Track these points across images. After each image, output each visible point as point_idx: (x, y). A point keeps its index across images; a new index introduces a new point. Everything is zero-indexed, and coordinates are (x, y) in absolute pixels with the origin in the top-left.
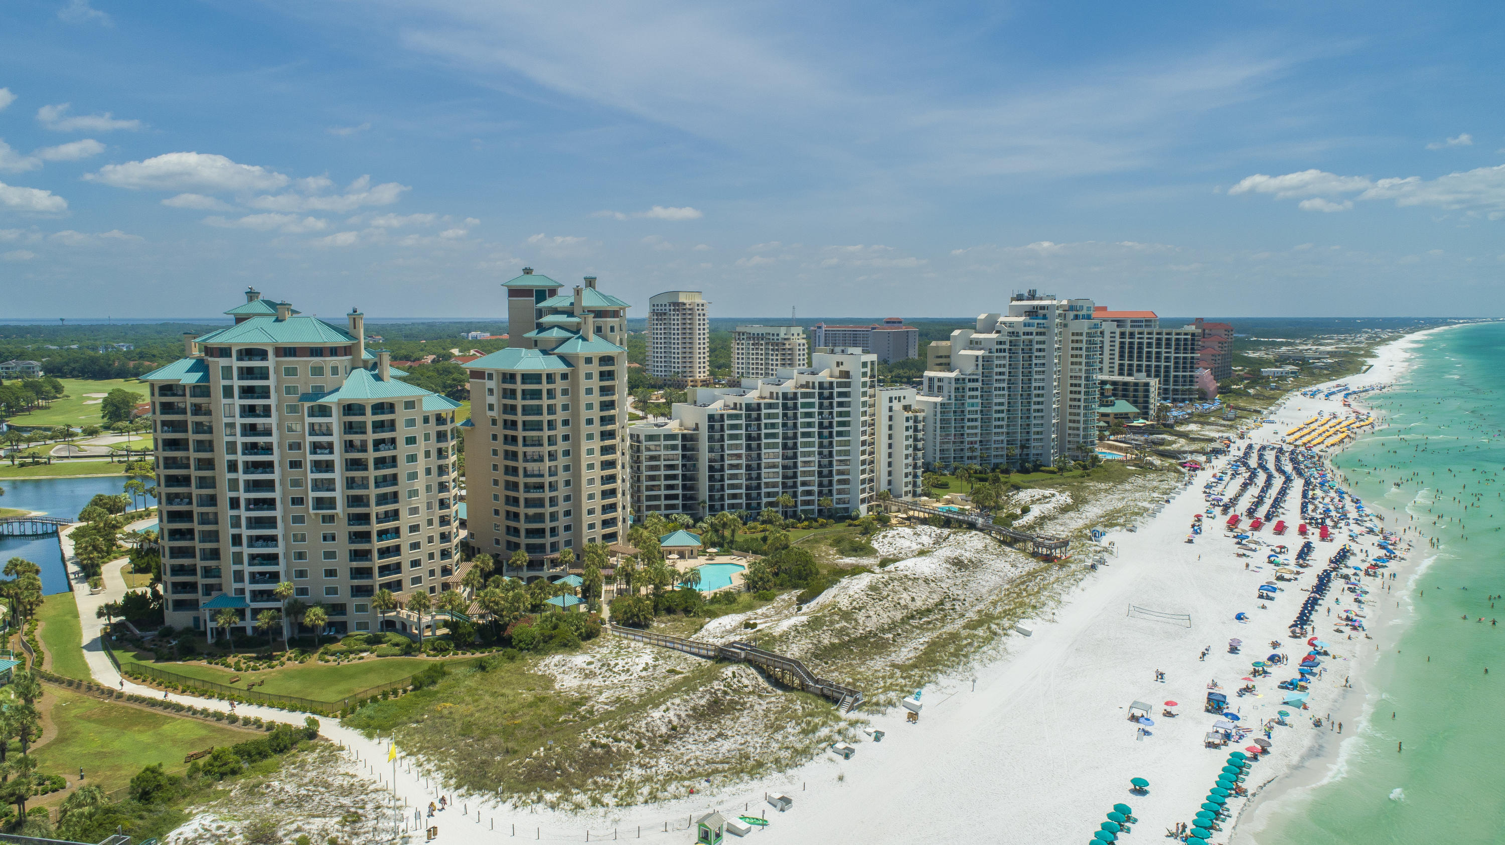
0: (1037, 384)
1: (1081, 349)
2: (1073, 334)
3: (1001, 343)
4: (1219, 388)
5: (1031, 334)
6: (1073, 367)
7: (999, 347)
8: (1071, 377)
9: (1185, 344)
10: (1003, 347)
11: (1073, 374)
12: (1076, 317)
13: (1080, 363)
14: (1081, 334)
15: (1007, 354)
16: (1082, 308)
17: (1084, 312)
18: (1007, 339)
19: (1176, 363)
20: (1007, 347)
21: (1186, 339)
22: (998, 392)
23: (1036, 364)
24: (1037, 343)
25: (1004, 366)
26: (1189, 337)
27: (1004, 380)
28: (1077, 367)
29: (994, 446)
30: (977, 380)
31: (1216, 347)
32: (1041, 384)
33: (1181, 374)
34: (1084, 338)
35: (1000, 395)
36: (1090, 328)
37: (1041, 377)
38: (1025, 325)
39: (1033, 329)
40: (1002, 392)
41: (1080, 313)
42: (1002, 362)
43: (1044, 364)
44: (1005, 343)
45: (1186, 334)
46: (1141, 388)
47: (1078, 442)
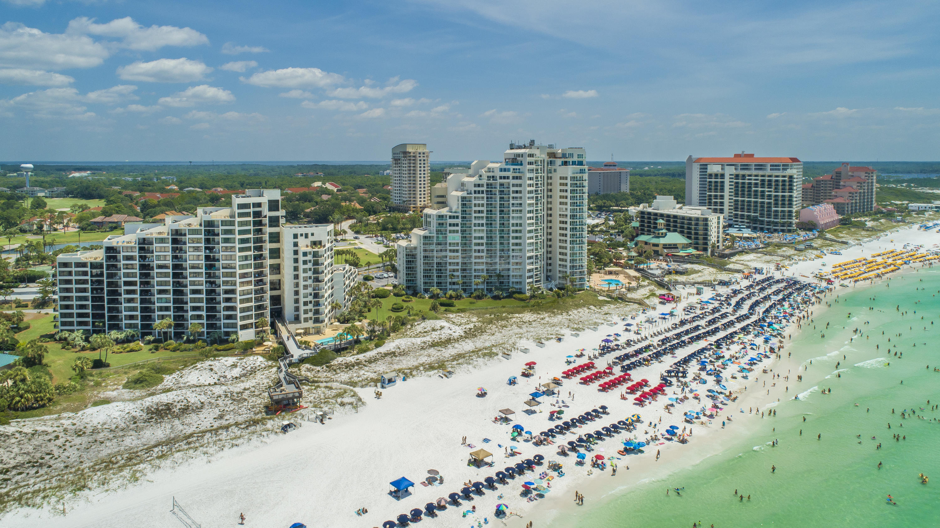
0: (515, 222)
1: (566, 191)
2: (561, 178)
3: (479, 185)
4: (841, 220)
5: (508, 178)
6: (562, 206)
7: (477, 189)
8: (560, 215)
9: (784, 185)
10: (481, 189)
11: (562, 213)
12: (565, 163)
13: (566, 204)
14: (566, 178)
15: (485, 195)
16: (571, 155)
17: (575, 159)
18: (484, 181)
19: (776, 200)
20: (484, 189)
21: (784, 181)
22: (477, 228)
23: (513, 204)
24: (513, 185)
25: (483, 205)
26: (786, 179)
27: (482, 217)
28: (564, 207)
29: (474, 274)
30: (457, 217)
31: (855, 187)
32: (519, 222)
33: (780, 209)
34: (569, 182)
35: (479, 230)
36: (574, 173)
37: (519, 215)
38: (501, 170)
39: (510, 174)
40: (481, 228)
41: (570, 160)
42: (481, 202)
43: (521, 204)
44: (483, 185)
45: (784, 176)
46: (701, 223)
47: (566, 272)
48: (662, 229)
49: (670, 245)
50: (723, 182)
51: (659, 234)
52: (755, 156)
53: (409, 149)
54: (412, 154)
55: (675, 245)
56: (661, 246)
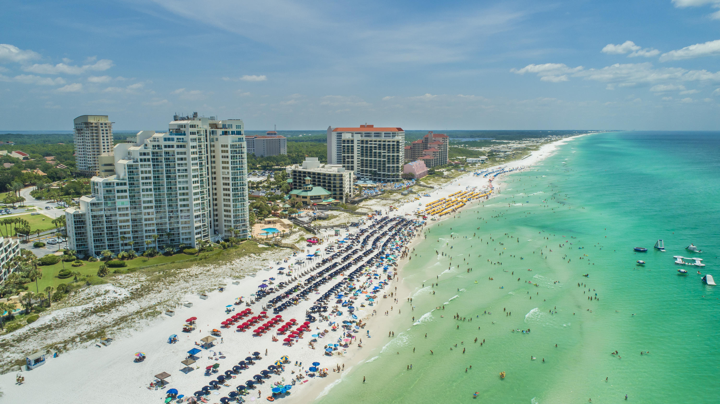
0: (182, 186)
1: (227, 157)
2: (222, 146)
3: (145, 154)
4: (429, 171)
5: (173, 146)
6: (224, 170)
7: (143, 157)
8: (223, 178)
9: (393, 148)
10: (146, 157)
11: (225, 176)
12: (225, 133)
13: (228, 168)
14: (227, 146)
15: (151, 163)
16: (231, 126)
17: (234, 129)
18: (150, 150)
19: (389, 159)
20: (150, 157)
21: (393, 145)
22: (145, 193)
23: (179, 170)
24: (178, 153)
25: (150, 172)
26: (395, 143)
27: (150, 183)
28: (226, 171)
29: (145, 234)
30: (125, 184)
31: (436, 148)
32: (185, 186)
33: (391, 165)
34: (229, 149)
35: (148, 195)
36: (233, 142)
37: (185, 180)
38: (165, 139)
39: (175, 143)
40: (149, 193)
41: (230, 130)
42: (148, 169)
43: (186, 170)
44: (148, 154)
45: (394, 142)
46: (337, 178)
47: (231, 226)
48: (309, 185)
49: (315, 196)
50: (353, 146)
51: (307, 188)
52: (374, 127)
53: (91, 120)
54: (94, 125)
55: (320, 196)
56: (308, 198)
